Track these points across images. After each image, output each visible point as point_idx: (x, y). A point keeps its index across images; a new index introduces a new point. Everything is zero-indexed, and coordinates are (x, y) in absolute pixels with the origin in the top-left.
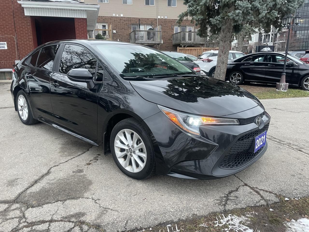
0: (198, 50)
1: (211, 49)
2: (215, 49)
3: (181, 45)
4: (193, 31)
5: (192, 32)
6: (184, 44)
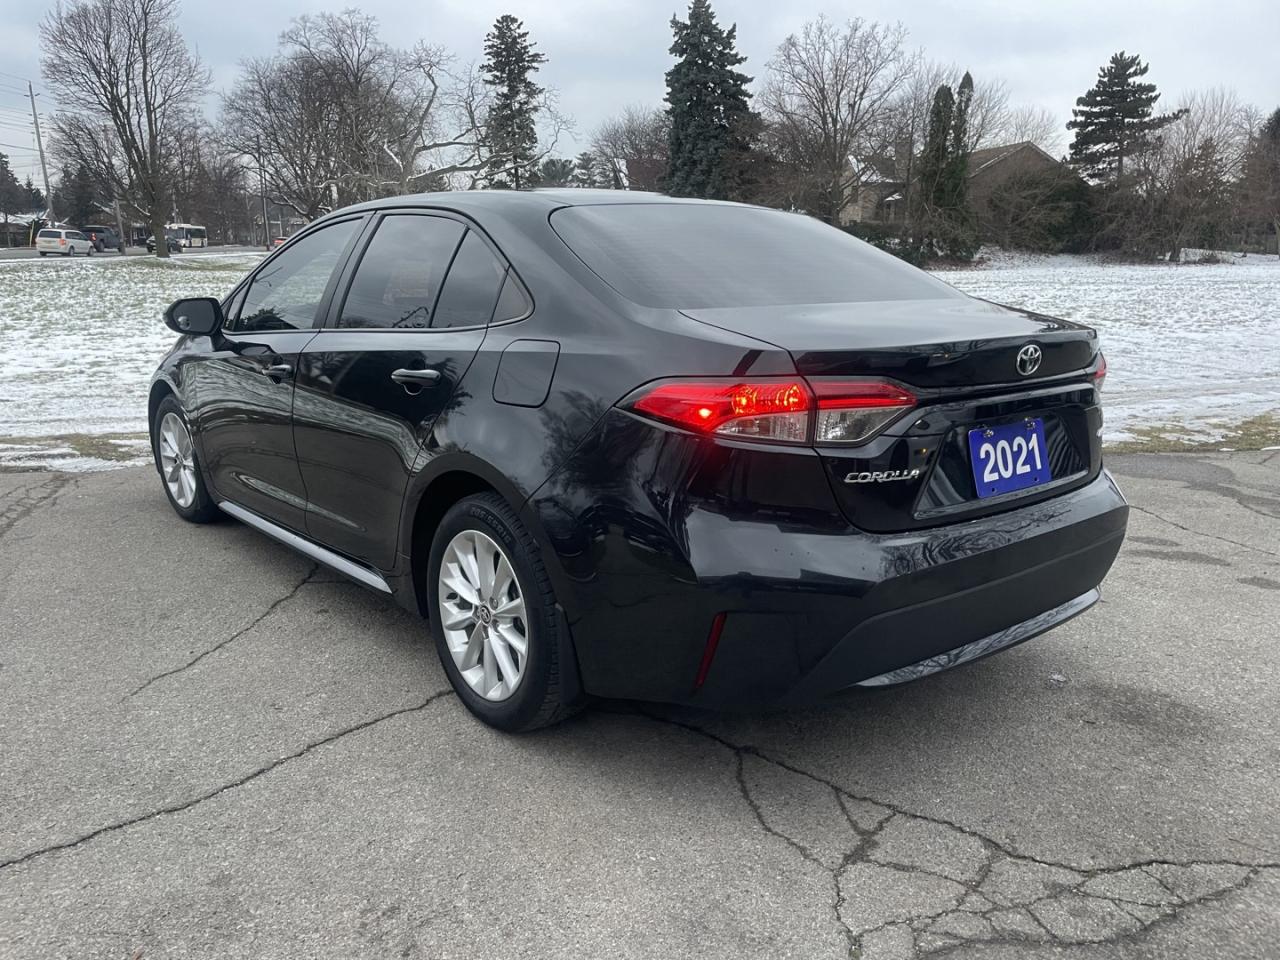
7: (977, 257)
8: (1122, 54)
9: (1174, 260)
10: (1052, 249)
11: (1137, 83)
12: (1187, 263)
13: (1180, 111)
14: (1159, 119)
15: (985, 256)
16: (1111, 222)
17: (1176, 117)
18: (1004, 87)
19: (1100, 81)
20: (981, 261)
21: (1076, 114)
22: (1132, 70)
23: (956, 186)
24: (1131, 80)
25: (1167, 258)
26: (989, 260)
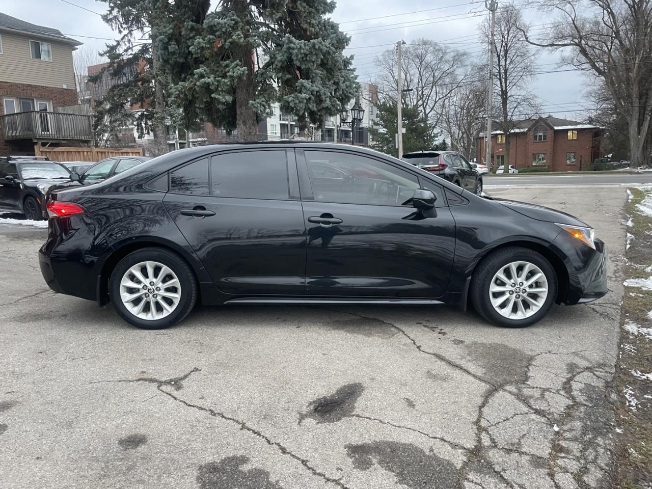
0: (85, 153)
1: (112, 151)
2: (121, 151)
3: (35, 141)
4: (52, 111)
5: (49, 113)
6: (42, 139)
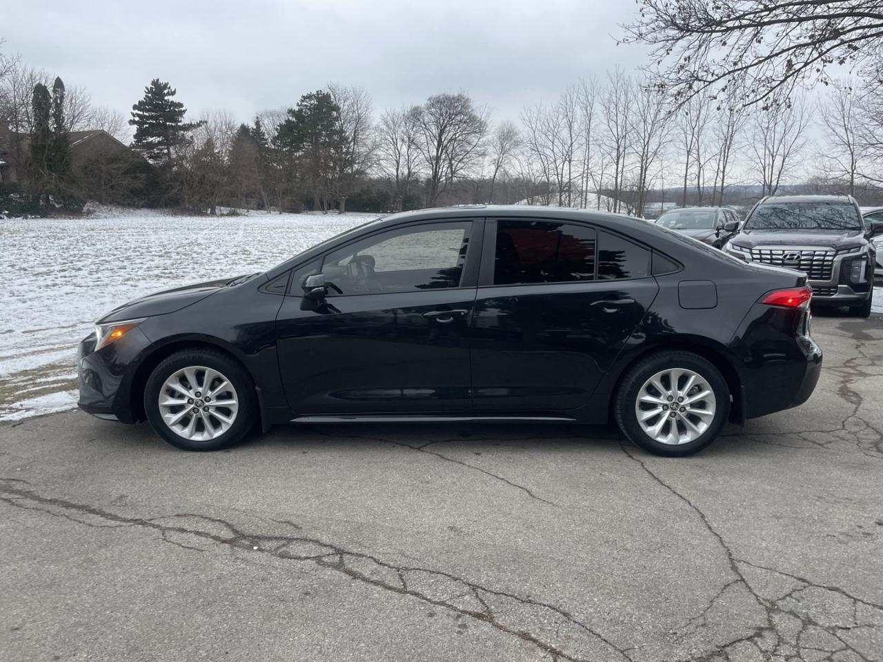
7: (85, 209)
8: (158, 80)
9: (213, 214)
10: (137, 205)
11: (170, 100)
12: (222, 215)
13: (201, 122)
14: (188, 125)
15: (91, 209)
16: (173, 188)
17: (199, 125)
18: (85, 91)
19: (146, 96)
20: (89, 213)
21: (134, 115)
22: (166, 91)
23: (63, 158)
24: (166, 98)
25: (209, 212)
26: (94, 211)
